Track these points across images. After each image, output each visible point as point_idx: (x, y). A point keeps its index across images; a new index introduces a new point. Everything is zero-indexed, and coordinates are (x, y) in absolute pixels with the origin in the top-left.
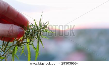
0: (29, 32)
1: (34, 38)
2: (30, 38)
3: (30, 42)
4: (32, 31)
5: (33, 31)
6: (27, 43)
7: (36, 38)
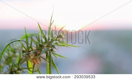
0: (31, 47)
1: (41, 58)
2: (33, 59)
3: (34, 66)
4: (35, 46)
5: (37, 45)
6: (29, 69)
7: (44, 59)
